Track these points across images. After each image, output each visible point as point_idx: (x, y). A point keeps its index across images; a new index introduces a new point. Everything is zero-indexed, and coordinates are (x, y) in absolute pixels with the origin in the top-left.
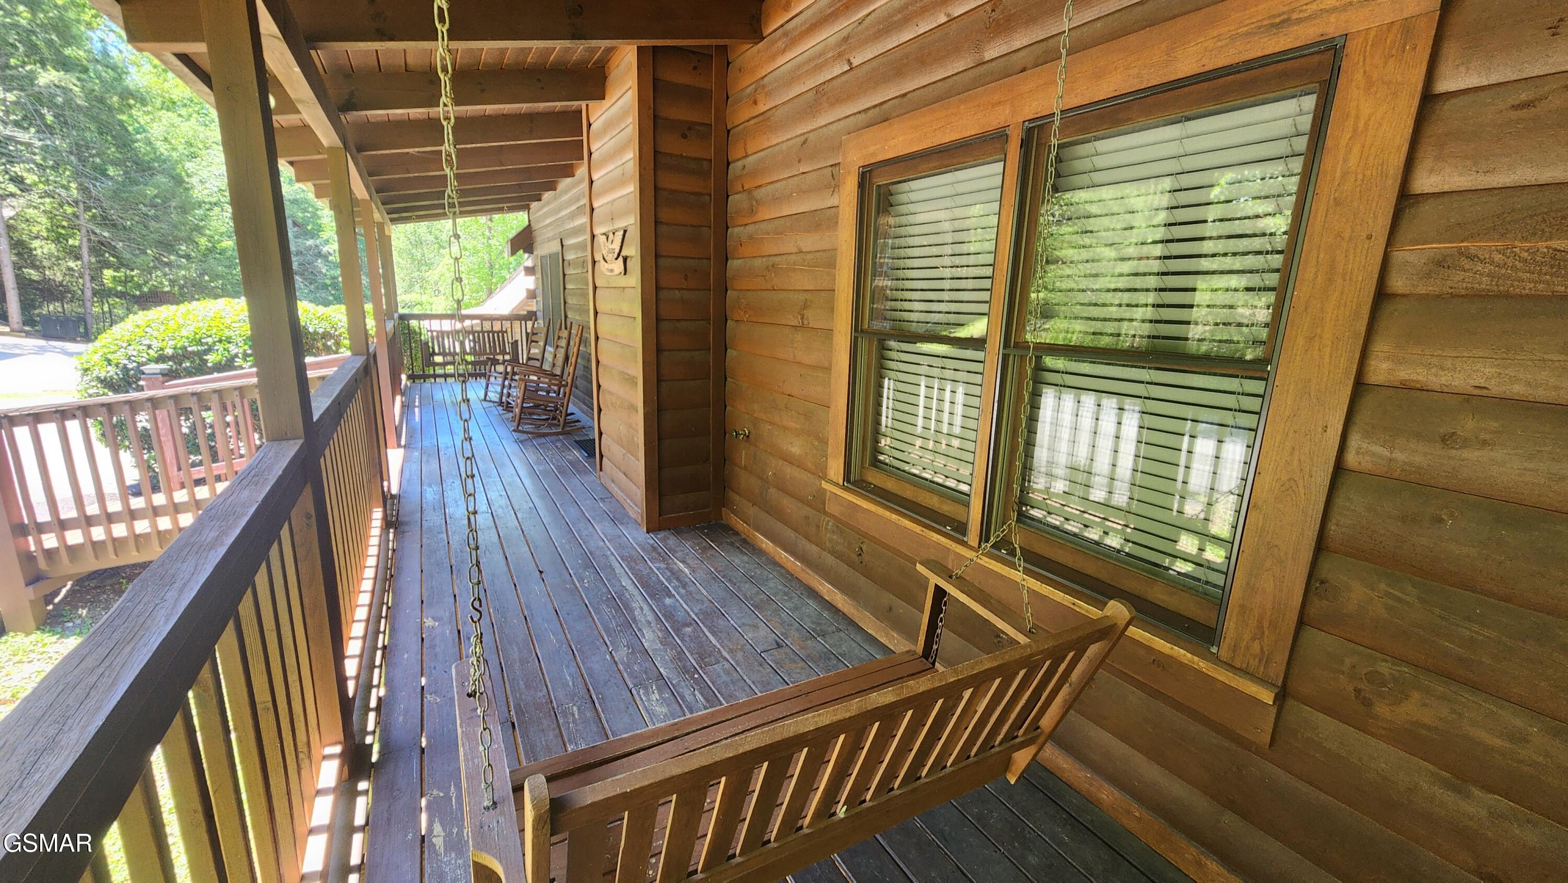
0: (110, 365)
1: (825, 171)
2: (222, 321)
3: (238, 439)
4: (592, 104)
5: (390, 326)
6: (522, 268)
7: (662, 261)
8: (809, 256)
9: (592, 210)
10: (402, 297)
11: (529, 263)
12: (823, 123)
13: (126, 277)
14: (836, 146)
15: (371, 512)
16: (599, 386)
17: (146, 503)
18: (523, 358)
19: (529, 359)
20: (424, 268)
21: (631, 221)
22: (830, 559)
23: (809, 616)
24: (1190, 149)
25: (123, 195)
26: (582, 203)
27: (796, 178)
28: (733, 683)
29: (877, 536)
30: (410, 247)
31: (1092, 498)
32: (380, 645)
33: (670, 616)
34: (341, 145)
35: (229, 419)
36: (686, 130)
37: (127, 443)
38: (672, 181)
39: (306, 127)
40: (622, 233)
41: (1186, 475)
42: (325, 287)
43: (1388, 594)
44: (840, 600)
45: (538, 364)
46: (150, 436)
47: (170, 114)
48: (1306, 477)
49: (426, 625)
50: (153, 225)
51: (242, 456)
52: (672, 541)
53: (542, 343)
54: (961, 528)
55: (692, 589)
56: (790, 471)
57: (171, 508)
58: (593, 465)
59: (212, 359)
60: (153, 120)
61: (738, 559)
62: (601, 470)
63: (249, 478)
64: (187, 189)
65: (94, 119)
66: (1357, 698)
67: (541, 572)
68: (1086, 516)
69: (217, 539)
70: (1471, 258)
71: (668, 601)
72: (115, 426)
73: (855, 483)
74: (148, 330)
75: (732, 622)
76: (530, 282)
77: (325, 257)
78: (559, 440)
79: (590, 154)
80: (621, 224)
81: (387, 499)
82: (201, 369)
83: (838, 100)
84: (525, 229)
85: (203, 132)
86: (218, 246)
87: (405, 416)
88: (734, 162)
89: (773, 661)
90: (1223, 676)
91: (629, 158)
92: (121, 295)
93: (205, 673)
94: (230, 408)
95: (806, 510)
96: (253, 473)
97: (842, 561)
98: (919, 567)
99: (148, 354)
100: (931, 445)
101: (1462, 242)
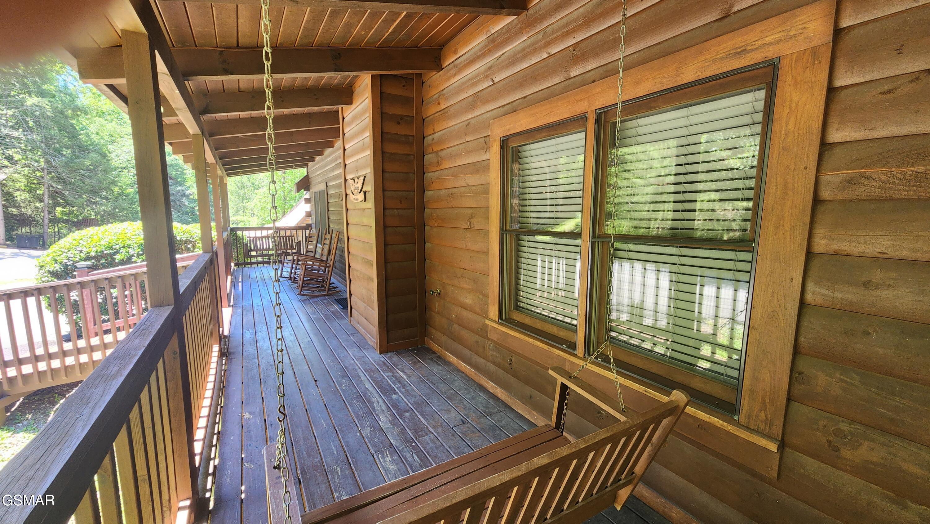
0: (57, 263)
1: (480, 140)
2: (126, 235)
3: (132, 304)
4: (345, 107)
5: (225, 235)
6: (303, 199)
7: (387, 193)
8: (474, 188)
9: (345, 165)
10: (232, 218)
11: (307, 196)
12: (479, 114)
13: (69, 211)
14: (487, 125)
15: (212, 347)
16: (350, 267)
17: (73, 346)
18: (303, 251)
19: (307, 252)
20: (245, 201)
21: (369, 171)
22: (492, 367)
23: (481, 403)
24: (693, 122)
25: (71, 165)
26: (339, 161)
27: (464, 144)
28: (437, 448)
29: (521, 352)
30: (238, 189)
31: (644, 324)
32: (216, 431)
33: (395, 406)
34: (200, 133)
35: (127, 293)
36: (399, 120)
37: (64, 310)
38: (391, 148)
39: (180, 124)
40: (363, 178)
41: (700, 308)
42: (187, 213)
43: (841, 380)
44: (499, 392)
45: (312, 254)
46: (78, 305)
47: (100, 119)
48: (783, 309)
49: (245, 417)
50: (87, 181)
51: (133, 315)
52: (395, 359)
53: (315, 242)
54: (572, 346)
55: (408, 388)
56: (465, 314)
57: (89, 349)
58: (346, 314)
59: (118, 257)
60: (91, 123)
61: (436, 369)
62: (351, 317)
63: (140, 331)
64: (108, 160)
65: (57, 123)
66: (829, 446)
67: (316, 381)
68: (642, 334)
69: (118, 371)
70: (868, 178)
71: (394, 396)
72: (57, 300)
73: (505, 320)
74: (81, 241)
75: (434, 408)
76: (307, 207)
77: (188, 196)
78: (325, 299)
79: (344, 134)
80: (363, 173)
81: (223, 339)
82: (112, 263)
83: (486, 101)
84: (305, 176)
85: (119, 129)
86: (125, 192)
87: (233, 287)
88: (427, 136)
89: (460, 432)
90: (743, 434)
91: (367, 136)
92: (66, 222)
93: (107, 461)
94: (128, 286)
95: (477, 338)
96: (141, 329)
97: (499, 367)
98: (551, 372)
99: (80, 256)
100: (546, 295)
101: (861, 169)
